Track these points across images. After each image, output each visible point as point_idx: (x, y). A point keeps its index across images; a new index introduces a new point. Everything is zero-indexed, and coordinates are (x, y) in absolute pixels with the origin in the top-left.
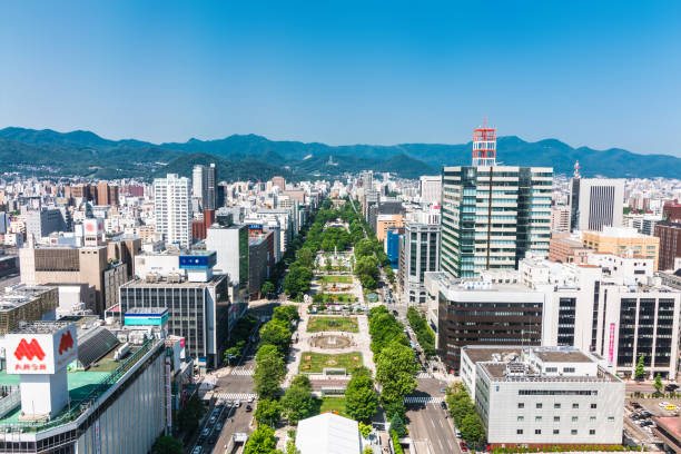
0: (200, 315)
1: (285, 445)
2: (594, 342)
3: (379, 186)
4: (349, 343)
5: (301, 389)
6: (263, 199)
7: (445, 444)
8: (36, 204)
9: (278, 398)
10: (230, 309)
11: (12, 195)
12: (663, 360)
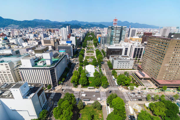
0: (70, 50)
1: (84, 69)
2: (130, 55)
3: (97, 29)
4: (93, 55)
5: (86, 61)
6: (78, 32)
8: (42, 32)
9: (82, 62)
10: (75, 49)
11: (38, 31)
12: (140, 57)
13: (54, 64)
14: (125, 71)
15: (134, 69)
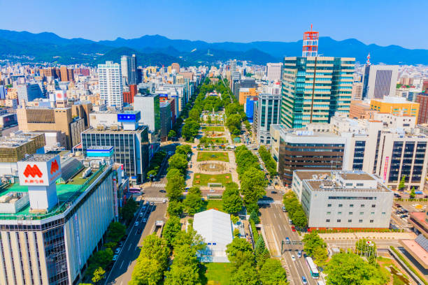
0: (132, 150)
1: (187, 228)
2: (375, 168)
3: (240, 70)
4: (223, 168)
5: (196, 196)
6: (166, 77)
7: (282, 227)
8: (22, 80)
9: (181, 201)
10: (150, 147)
11: (6, 74)
12: (417, 179)
13: (64, 208)
14: (361, 235)
15: (396, 230)
